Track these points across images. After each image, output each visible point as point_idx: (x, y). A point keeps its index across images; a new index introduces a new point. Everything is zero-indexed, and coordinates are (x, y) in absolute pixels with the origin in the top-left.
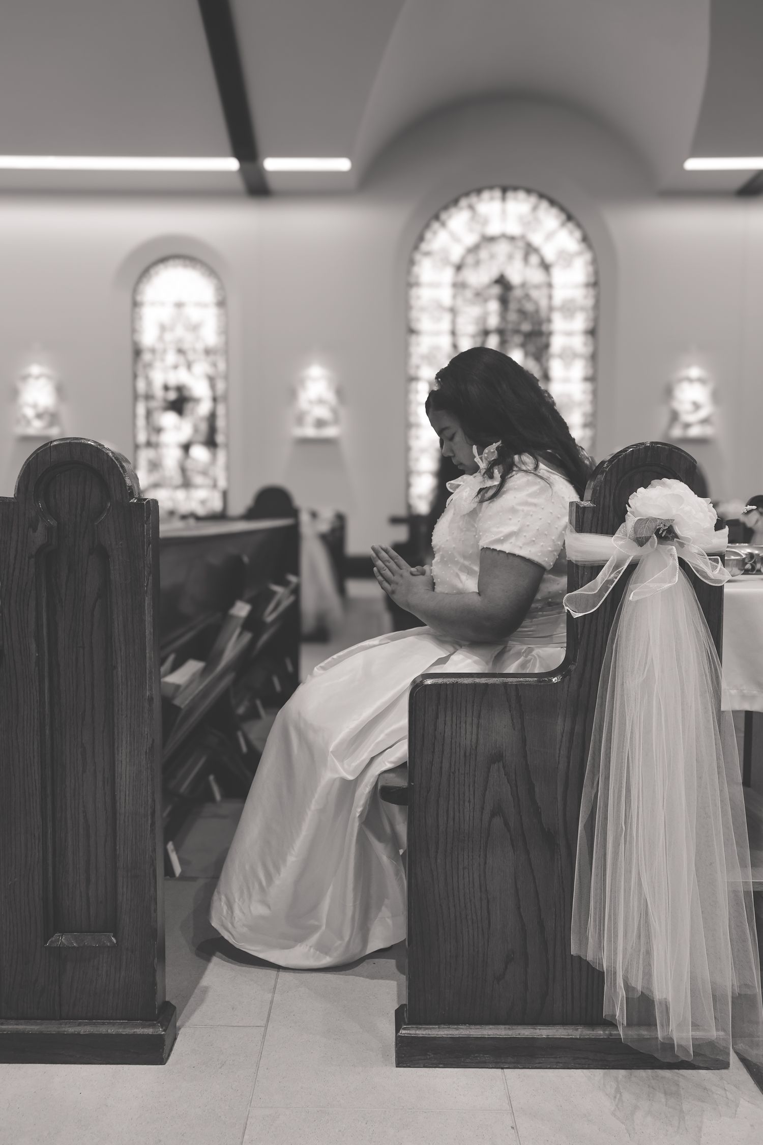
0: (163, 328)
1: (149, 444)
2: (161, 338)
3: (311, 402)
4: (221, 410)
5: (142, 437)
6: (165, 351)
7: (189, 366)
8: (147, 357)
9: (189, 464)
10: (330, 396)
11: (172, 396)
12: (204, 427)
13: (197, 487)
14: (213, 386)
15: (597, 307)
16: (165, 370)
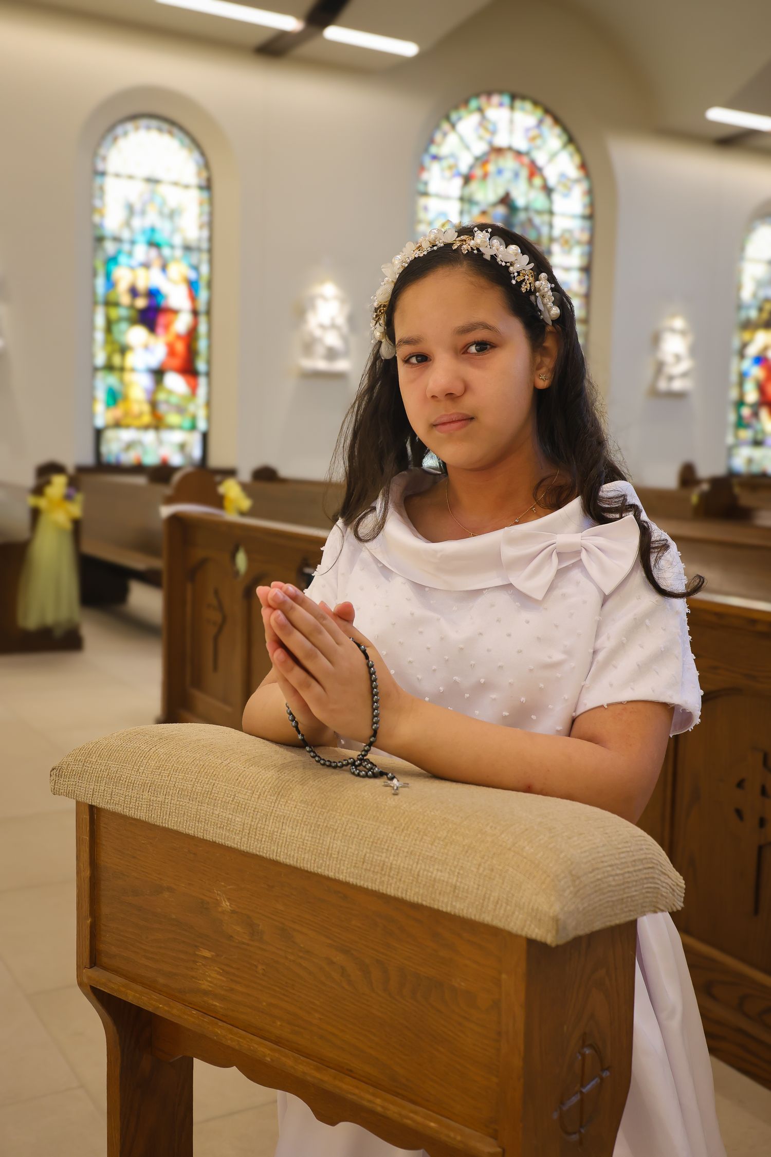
0: (131, 210)
1: (109, 367)
2: (128, 224)
3: (322, 327)
5: (100, 359)
6: (133, 243)
8: (110, 247)
9: (161, 396)
10: (341, 320)
11: (141, 303)
13: (171, 427)
15: (591, 242)
16: (132, 268)
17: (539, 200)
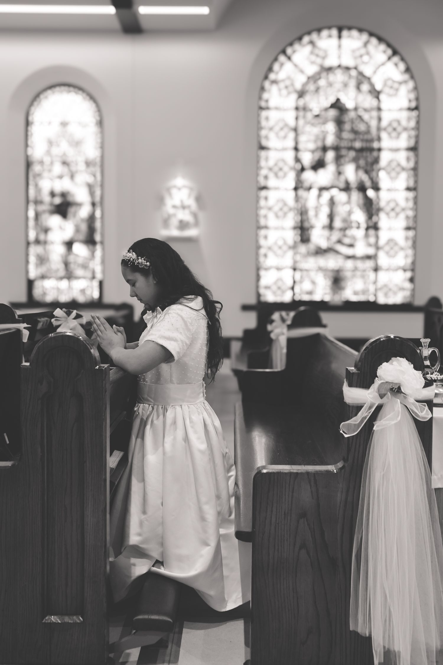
0: (50, 143)
1: (37, 242)
2: (48, 153)
3: (174, 207)
4: (98, 214)
5: (32, 235)
6: (52, 163)
7: (72, 177)
8: (36, 168)
9: (71, 258)
10: (191, 202)
11: (58, 201)
12: (84, 227)
13: (77, 278)
14: (92, 193)
15: (417, 128)
16: (51, 179)
17: (368, 101)
